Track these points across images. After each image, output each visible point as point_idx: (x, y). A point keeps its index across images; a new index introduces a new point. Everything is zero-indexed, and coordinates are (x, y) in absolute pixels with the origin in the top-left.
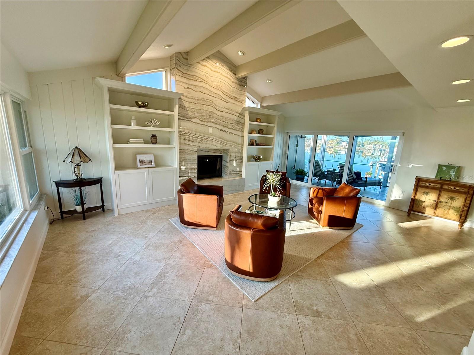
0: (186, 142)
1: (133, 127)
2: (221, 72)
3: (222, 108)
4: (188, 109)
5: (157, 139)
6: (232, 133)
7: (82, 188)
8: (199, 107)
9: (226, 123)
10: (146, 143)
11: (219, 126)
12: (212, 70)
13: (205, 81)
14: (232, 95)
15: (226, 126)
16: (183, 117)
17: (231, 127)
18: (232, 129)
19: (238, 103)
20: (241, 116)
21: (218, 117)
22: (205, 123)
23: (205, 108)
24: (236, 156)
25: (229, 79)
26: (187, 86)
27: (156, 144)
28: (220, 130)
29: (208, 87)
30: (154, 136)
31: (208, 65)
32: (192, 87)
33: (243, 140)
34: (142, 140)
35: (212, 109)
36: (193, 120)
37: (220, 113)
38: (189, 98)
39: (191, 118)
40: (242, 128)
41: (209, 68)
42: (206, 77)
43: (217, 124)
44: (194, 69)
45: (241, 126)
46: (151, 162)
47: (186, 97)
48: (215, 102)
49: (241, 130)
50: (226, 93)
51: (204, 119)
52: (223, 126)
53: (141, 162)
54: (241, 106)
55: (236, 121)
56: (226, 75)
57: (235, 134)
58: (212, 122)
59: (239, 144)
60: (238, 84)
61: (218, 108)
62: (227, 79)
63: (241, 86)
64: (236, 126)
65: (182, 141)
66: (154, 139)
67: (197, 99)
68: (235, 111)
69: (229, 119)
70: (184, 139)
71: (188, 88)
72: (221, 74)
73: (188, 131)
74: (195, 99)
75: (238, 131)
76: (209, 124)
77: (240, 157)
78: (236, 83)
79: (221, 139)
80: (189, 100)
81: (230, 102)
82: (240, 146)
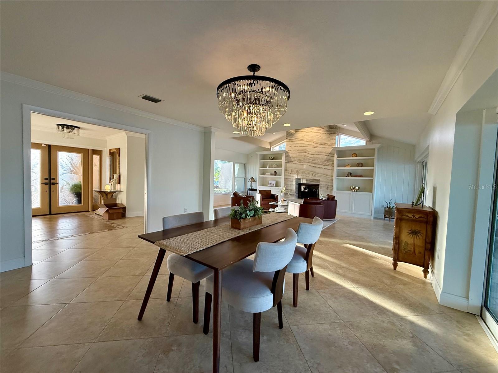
0: (289, 174)
1: (268, 168)
2: (313, 131)
3: (313, 152)
4: (291, 157)
5: (276, 173)
6: (322, 168)
7: (251, 191)
8: (297, 155)
9: (317, 162)
10: (272, 175)
11: (311, 164)
12: (306, 132)
13: (301, 140)
14: (322, 142)
15: (317, 163)
16: (289, 161)
17: (321, 164)
18: (322, 165)
19: (327, 147)
20: (331, 155)
21: (310, 158)
22: (301, 163)
23: (302, 154)
24: (326, 185)
25: (319, 133)
26: (291, 145)
27: (276, 175)
28: (312, 166)
29: (303, 142)
30: (275, 172)
31: (304, 131)
32: (294, 145)
33: (332, 173)
34: (270, 174)
35: (306, 154)
36: (294, 162)
37: (312, 156)
38: (292, 151)
39: (292, 161)
40: (332, 163)
41: (304, 132)
42: (303, 137)
43: (309, 163)
44: (296, 136)
45: (331, 163)
46: (274, 184)
47: (290, 151)
48: (308, 150)
49: (331, 165)
50: (317, 142)
51: (301, 161)
52: (315, 164)
53: (270, 184)
54: (331, 148)
55: (326, 159)
56: (316, 131)
57: (325, 169)
58: (306, 162)
59: (329, 176)
60: (327, 134)
61: (310, 153)
62: (318, 134)
63: (330, 134)
64: (326, 163)
65: (287, 174)
66: (275, 173)
67: (296, 150)
68: (325, 153)
69: (319, 158)
70: (288, 173)
71: (292, 146)
72: (313, 132)
73: (290, 168)
74: (295, 151)
75: (328, 166)
76: (305, 164)
77: (331, 186)
78: (326, 134)
79: (312, 172)
80: (292, 152)
81: (321, 147)
82: (331, 177)
